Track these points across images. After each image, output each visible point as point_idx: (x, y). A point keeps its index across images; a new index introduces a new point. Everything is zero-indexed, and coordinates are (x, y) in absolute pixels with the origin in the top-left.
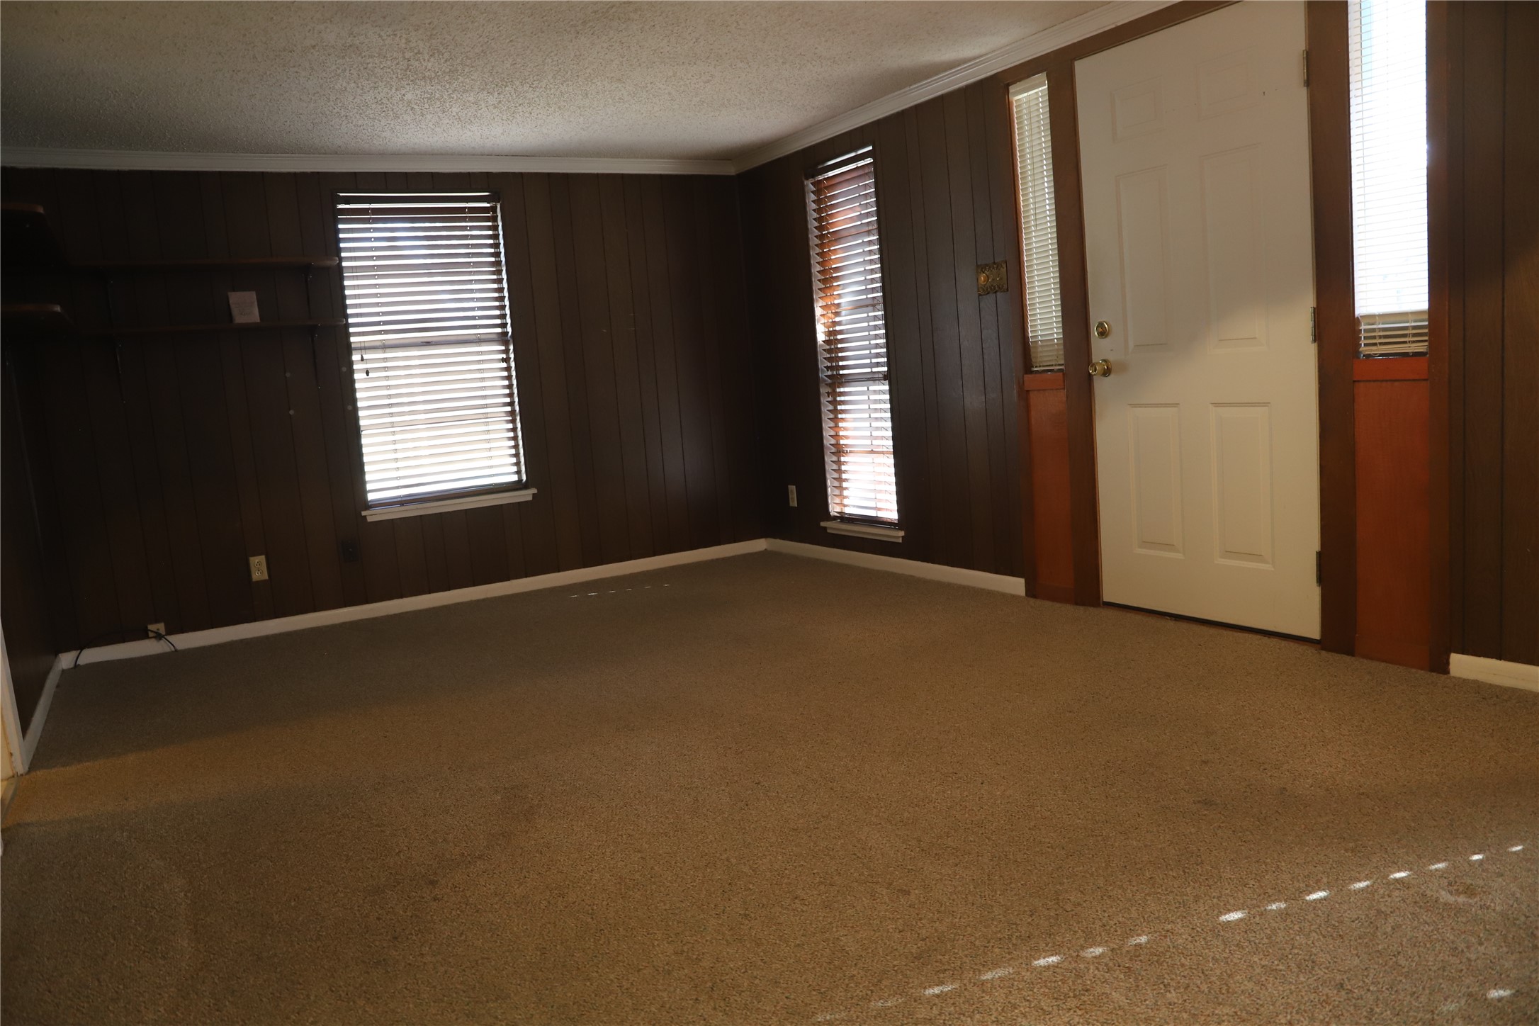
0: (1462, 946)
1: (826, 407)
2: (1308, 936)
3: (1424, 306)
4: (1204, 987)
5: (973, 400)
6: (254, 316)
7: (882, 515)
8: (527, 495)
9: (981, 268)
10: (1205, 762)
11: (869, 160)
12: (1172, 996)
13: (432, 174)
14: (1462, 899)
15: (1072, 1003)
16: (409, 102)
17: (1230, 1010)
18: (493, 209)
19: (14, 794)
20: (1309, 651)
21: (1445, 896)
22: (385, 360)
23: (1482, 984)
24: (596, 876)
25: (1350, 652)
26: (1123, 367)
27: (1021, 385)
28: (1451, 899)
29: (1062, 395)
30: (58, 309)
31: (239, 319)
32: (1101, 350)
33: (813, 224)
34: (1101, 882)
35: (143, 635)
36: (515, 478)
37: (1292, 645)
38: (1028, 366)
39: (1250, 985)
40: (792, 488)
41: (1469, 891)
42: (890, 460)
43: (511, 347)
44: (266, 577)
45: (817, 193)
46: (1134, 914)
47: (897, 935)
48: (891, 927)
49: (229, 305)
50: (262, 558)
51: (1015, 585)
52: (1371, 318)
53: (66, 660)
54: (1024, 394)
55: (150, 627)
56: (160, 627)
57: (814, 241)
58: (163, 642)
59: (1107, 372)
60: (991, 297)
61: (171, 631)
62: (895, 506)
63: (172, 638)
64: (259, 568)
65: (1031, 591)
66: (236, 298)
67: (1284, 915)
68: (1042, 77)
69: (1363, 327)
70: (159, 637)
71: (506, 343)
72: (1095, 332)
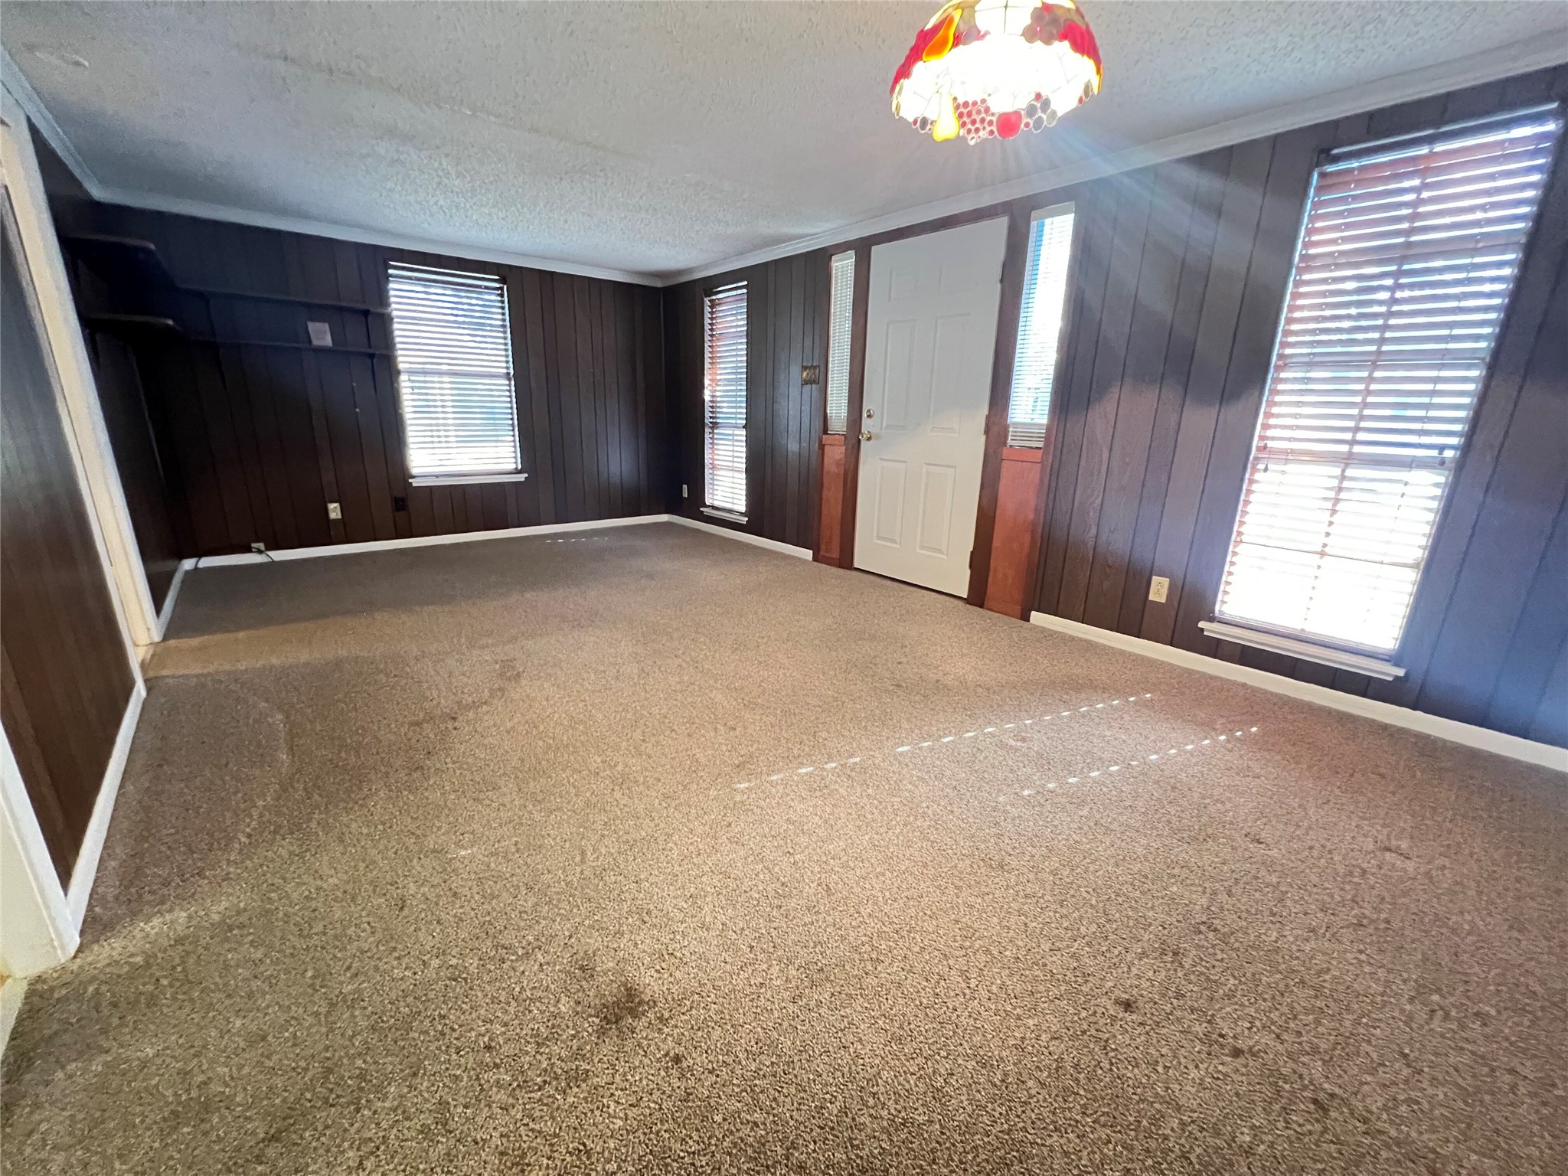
0: (1015, 768)
1: (707, 441)
2: (941, 761)
3: (1044, 420)
4: (887, 787)
5: (793, 446)
6: (328, 341)
7: (736, 508)
8: (522, 477)
9: (804, 368)
10: (900, 663)
11: (745, 291)
12: (870, 791)
13: (458, 258)
14: (1019, 744)
15: (818, 793)
16: (442, 207)
17: (899, 800)
18: (501, 289)
19: (153, 656)
20: (960, 603)
21: (1012, 742)
22: (425, 382)
23: (1022, 788)
24: (557, 716)
25: (981, 606)
26: (878, 437)
27: (820, 441)
28: (1014, 743)
29: (843, 449)
30: (170, 322)
31: (316, 342)
32: (867, 425)
33: (707, 327)
34: (839, 727)
35: (248, 550)
36: (514, 466)
37: (952, 600)
38: (825, 431)
39: (910, 786)
40: (685, 487)
41: (1023, 740)
42: (744, 476)
43: (513, 383)
44: (340, 517)
45: (712, 307)
46: (854, 745)
47: (727, 754)
48: (724, 749)
49: (308, 333)
50: (336, 505)
51: (807, 554)
52: (1016, 424)
53: (188, 564)
54: (822, 447)
55: (253, 545)
56: (261, 546)
57: (707, 338)
58: (263, 556)
59: (869, 439)
60: (809, 386)
61: (269, 548)
62: (744, 503)
63: (270, 553)
64: (334, 511)
65: (815, 559)
66: (313, 327)
67: (931, 749)
68: (852, 253)
69: (1011, 429)
70: (260, 552)
71: (509, 380)
72: (865, 415)
